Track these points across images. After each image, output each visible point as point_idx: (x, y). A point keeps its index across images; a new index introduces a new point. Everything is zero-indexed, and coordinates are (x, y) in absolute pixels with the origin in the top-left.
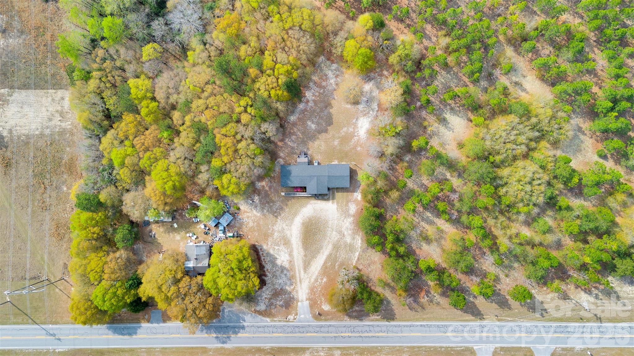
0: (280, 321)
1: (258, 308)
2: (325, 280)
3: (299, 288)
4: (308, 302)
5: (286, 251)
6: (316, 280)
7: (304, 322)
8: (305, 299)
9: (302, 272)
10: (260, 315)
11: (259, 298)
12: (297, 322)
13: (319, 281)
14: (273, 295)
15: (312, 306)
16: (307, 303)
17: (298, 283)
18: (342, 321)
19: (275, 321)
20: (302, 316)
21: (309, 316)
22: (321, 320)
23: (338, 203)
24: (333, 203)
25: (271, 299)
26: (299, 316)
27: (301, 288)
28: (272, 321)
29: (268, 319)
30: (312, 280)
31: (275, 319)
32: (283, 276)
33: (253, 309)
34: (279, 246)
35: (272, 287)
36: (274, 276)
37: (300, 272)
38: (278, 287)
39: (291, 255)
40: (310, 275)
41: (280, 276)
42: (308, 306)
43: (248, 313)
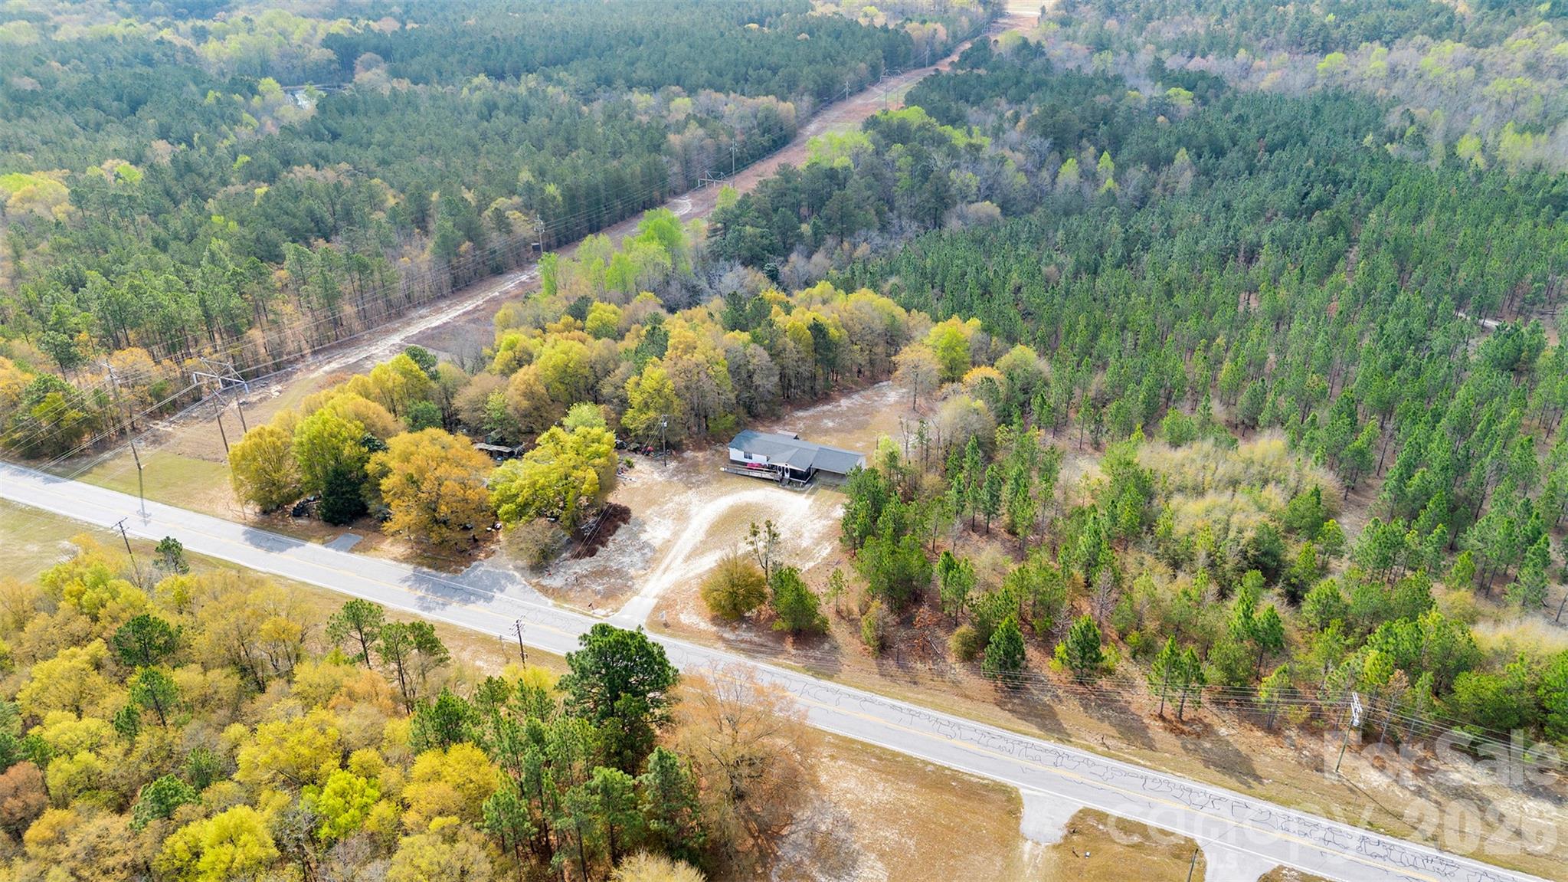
0: (572, 610)
1: (545, 582)
3: (655, 578)
4: (656, 601)
5: (673, 527)
8: (654, 593)
9: (680, 559)
10: (540, 591)
11: (564, 570)
14: (592, 572)
15: (658, 609)
16: (652, 602)
17: (660, 571)
18: (706, 646)
19: (562, 607)
20: (625, 616)
21: (640, 621)
22: (661, 633)
23: (816, 500)
24: (806, 498)
25: (586, 576)
26: (619, 614)
27: (659, 579)
28: (555, 606)
29: (551, 602)
30: (691, 574)
31: (566, 605)
32: (638, 554)
33: (535, 581)
34: (664, 519)
35: (602, 563)
36: (622, 550)
37: (675, 558)
38: (614, 565)
39: (676, 534)
40: (692, 567)
41: (631, 553)
42: (653, 606)
43: (520, 584)
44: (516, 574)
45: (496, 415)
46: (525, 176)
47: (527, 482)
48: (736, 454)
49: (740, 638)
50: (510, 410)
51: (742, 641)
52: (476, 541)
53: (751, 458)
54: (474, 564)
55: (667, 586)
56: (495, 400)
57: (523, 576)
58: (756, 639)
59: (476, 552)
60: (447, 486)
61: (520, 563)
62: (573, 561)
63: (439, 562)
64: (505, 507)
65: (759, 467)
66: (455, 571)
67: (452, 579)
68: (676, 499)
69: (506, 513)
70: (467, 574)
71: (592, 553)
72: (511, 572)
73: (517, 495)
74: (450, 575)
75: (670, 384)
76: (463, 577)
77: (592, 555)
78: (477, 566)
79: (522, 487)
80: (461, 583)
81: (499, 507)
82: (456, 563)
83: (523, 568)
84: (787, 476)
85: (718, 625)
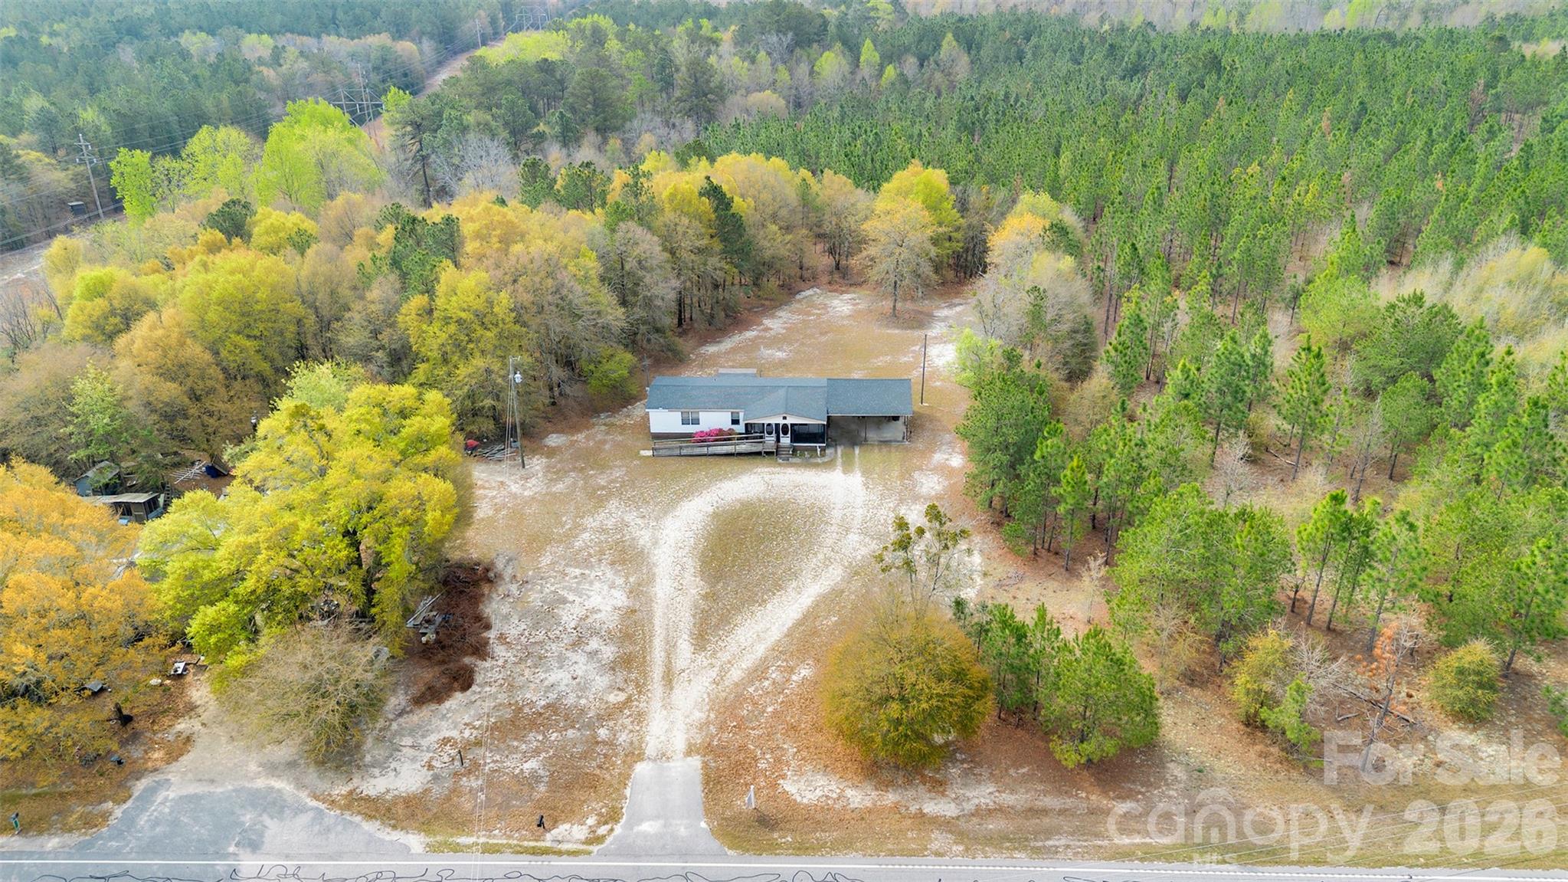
0: (489, 850)
1: (375, 785)
2: (805, 672)
3: (656, 704)
4: (696, 762)
5: (620, 581)
6: (759, 672)
7: (649, 854)
8: (679, 743)
9: (685, 647)
10: (370, 817)
11: (407, 741)
12: (604, 854)
13: (774, 675)
14: (494, 728)
15: (715, 783)
16: (688, 770)
17: (656, 686)
18: (912, 853)
19: (457, 849)
20: (647, 827)
21: (694, 828)
22: (772, 849)
23: (866, 473)
24: (846, 471)
25: (478, 743)
26: (630, 826)
27: (667, 706)
28: (433, 849)
29: (415, 841)
30: (736, 674)
31: (464, 840)
32: (579, 657)
33: (341, 790)
34: (591, 567)
35: (503, 698)
36: (531, 655)
37: (671, 647)
38: (535, 697)
39: (639, 592)
40: (724, 656)
41: (561, 660)
42: (697, 777)
43: (301, 809)
44: (278, 784)
45: (100, 423)
46: (34, 103)
47: (260, 536)
48: (663, 421)
49: (969, 807)
50: (133, 407)
51: (978, 813)
52: (126, 720)
53: (696, 422)
54: (140, 786)
55: (699, 716)
56: (89, 389)
57: (300, 785)
58: (1008, 799)
59: (136, 752)
60: (21, 588)
61: (284, 752)
62: (425, 712)
63: (24, 809)
64: (208, 614)
65: (721, 436)
66: (88, 822)
67: (82, 849)
68: (589, 522)
69: (213, 629)
70: (129, 821)
71: (464, 680)
72: (261, 783)
73: (239, 575)
74: (73, 839)
75: (504, 299)
76: (119, 835)
77: (466, 686)
78: (152, 791)
79: (253, 550)
80: (116, 854)
81: (185, 618)
82: (83, 795)
83: (292, 765)
84: (786, 440)
85: (885, 785)
